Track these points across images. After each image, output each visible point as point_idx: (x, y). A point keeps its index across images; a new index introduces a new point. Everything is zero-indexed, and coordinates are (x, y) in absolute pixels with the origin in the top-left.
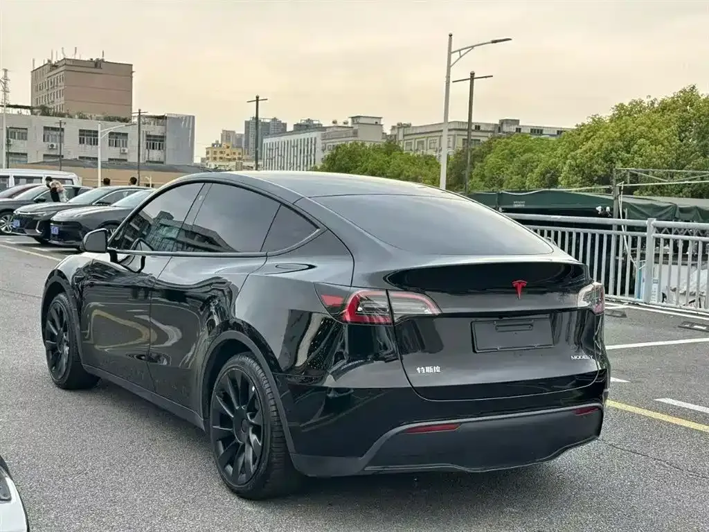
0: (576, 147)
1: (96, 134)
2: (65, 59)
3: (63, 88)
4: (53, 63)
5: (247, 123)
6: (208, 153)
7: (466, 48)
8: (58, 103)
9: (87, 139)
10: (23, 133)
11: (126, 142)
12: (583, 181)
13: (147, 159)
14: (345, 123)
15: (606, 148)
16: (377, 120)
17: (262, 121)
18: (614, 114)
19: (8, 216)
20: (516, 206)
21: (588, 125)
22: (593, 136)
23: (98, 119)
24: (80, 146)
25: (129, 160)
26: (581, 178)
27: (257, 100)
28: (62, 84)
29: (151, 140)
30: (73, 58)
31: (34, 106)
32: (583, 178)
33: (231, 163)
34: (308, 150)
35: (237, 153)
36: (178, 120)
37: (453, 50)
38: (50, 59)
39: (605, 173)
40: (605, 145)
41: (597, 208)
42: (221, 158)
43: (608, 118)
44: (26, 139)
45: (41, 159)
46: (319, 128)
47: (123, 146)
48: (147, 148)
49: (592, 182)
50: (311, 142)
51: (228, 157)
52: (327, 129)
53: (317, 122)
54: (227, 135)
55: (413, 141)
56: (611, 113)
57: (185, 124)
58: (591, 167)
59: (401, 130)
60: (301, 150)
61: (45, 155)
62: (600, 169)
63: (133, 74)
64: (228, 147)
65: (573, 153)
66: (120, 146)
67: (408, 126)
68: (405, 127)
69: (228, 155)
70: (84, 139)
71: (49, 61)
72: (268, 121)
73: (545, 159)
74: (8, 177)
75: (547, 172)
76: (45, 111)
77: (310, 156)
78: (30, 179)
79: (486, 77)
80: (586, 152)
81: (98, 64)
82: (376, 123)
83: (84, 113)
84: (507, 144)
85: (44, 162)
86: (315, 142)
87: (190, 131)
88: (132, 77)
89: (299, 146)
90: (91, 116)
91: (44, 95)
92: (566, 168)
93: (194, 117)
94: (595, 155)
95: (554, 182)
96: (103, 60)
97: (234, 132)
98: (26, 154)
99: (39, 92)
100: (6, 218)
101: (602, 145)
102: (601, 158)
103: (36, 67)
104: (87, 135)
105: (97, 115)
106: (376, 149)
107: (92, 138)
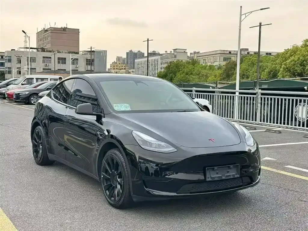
0: (286, 60)
1: (65, 59)
2: (51, 27)
3: (50, 40)
4: (46, 29)
5: (127, 53)
6: (111, 66)
7: (249, 13)
8: (48, 47)
9: (61, 61)
10: (34, 60)
11: (78, 62)
12: (290, 75)
13: (86, 70)
14: (171, 52)
15: (301, 59)
16: (184, 50)
17: (134, 52)
18: (303, 44)
19: (35, 96)
20: (263, 87)
21: (291, 49)
22: (294, 54)
23: (65, 53)
24: (58, 64)
25: (79, 70)
26: (289, 74)
27: (148, 40)
28: (50, 38)
29: (88, 61)
30: (54, 27)
31: (38, 47)
32: (290, 74)
33: (121, 70)
34: (154, 64)
35: (123, 66)
36: (99, 52)
37: (242, 14)
38: (44, 27)
39: (301, 71)
40: (301, 58)
41: (305, 88)
42: (117, 69)
43: (300, 46)
44: (35, 62)
45: (42, 70)
46: (159, 54)
47: (76, 64)
48: (86, 65)
49: (295, 76)
50: (156, 61)
51: (120, 68)
52: (163, 55)
53: (157, 52)
54: (119, 58)
55: (201, 59)
56: (301, 43)
57: (103, 54)
58: (294, 68)
59: (196, 55)
60: (151, 64)
61: (43, 69)
62: (299, 69)
63: (80, 33)
64: (120, 64)
65: (285, 62)
66: (75, 64)
67: (198, 53)
68: (197, 53)
69: (120, 67)
70: (60, 61)
71: (44, 28)
72: (136, 52)
73: (269, 66)
74: (33, 78)
75: (271, 71)
76: (43, 50)
77: (156, 67)
78: (42, 79)
79: (268, 25)
80: (291, 61)
81: (65, 29)
82: (184, 51)
83: (60, 50)
84: (250, 59)
85: (43, 72)
86: (158, 60)
87: (105, 57)
88: (79, 34)
89: (151, 62)
90: (62, 52)
91: (42, 43)
92: (282, 69)
93: (106, 51)
94: (296, 63)
95: (275, 75)
96: (67, 28)
97: (122, 57)
98: (35, 69)
99: (40, 42)
100: (34, 97)
101: (299, 58)
102: (299, 64)
103: (39, 31)
104: (61, 60)
105: (65, 51)
106: (188, 63)
107: (63, 61)
